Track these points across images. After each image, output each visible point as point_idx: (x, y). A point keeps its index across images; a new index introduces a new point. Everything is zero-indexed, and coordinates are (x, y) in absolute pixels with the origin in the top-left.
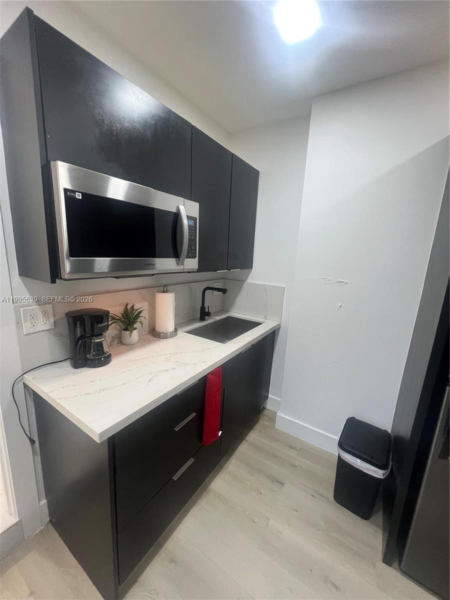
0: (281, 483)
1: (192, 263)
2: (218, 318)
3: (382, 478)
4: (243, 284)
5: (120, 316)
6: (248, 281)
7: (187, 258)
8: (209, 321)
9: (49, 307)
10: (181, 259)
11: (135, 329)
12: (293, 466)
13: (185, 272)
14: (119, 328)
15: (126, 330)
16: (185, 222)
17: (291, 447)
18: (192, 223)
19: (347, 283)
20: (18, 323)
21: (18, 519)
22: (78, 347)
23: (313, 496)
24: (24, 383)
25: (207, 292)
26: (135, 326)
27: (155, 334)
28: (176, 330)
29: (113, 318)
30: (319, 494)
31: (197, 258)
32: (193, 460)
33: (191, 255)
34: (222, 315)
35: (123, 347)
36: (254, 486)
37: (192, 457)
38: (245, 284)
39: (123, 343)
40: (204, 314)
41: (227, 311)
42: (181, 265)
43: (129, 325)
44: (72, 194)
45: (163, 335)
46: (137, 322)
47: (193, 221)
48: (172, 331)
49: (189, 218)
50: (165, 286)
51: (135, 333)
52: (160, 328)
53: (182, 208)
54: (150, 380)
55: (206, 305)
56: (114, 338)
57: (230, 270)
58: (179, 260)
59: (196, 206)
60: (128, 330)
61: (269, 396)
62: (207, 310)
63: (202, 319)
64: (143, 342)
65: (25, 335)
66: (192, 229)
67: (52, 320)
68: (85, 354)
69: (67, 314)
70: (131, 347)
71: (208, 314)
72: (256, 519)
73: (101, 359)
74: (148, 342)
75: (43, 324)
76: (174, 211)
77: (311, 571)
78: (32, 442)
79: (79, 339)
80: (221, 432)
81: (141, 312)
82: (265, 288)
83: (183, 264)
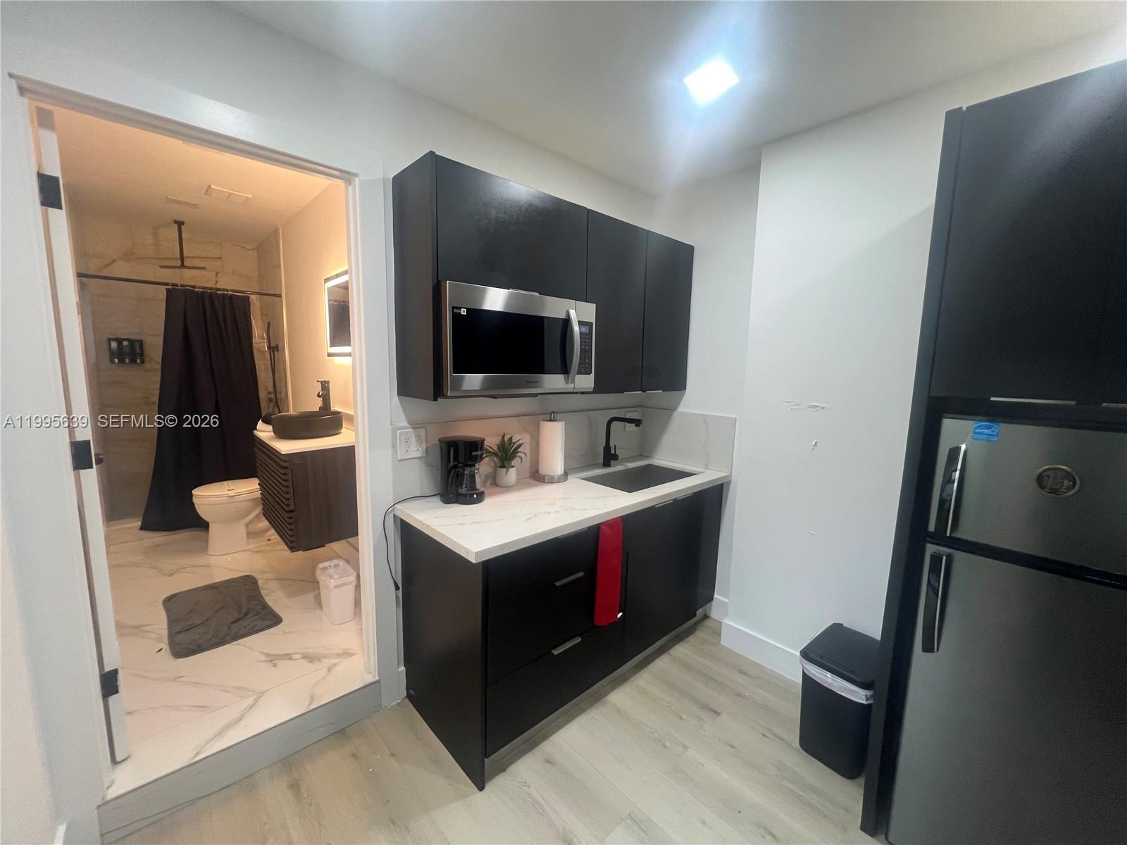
0: (715, 712)
1: (586, 381)
2: (631, 465)
3: (865, 702)
4: (672, 414)
5: (495, 448)
6: (680, 409)
7: (578, 374)
8: (616, 468)
9: (422, 432)
10: (571, 375)
11: (513, 467)
12: (739, 696)
13: (577, 393)
14: (492, 464)
15: (503, 466)
16: (576, 328)
17: (742, 672)
18: (585, 330)
19: (824, 408)
20: (394, 447)
21: (377, 678)
22: (450, 479)
23: (764, 735)
24: (394, 515)
25: (615, 425)
26: (513, 463)
27: (537, 477)
28: (567, 473)
29: (488, 452)
30: (774, 735)
31: (593, 375)
32: (580, 639)
33: (584, 370)
34: (637, 461)
35: (497, 489)
36: (673, 708)
37: (579, 635)
38: (676, 414)
39: (498, 483)
40: (609, 457)
41: (648, 457)
42: (571, 383)
43: (506, 460)
44: (458, 311)
45: (548, 479)
46: (516, 456)
47: (587, 327)
48: (559, 474)
49: (581, 323)
50: (553, 412)
51: (512, 472)
52: (544, 469)
53: (572, 312)
54: (528, 519)
55: (612, 445)
56: (487, 477)
57: (645, 391)
58: (568, 377)
59: (591, 308)
60: (505, 468)
61: (715, 596)
62: (613, 452)
63: (606, 464)
64: (520, 485)
65: (400, 461)
66: (585, 338)
67: (424, 446)
68: (457, 487)
69: (440, 440)
70: (507, 488)
71: (615, 457)
72: (668, 744)
73: (473, 494)
74: (528, 486)
75: (416, 451)
76: (563, 316)
77: (740, 812)
78: (397, 588)
79: (451, 470)
80: (621, 614)
81: (520, 446)
82: (705, 419)
83: (573, 381)
